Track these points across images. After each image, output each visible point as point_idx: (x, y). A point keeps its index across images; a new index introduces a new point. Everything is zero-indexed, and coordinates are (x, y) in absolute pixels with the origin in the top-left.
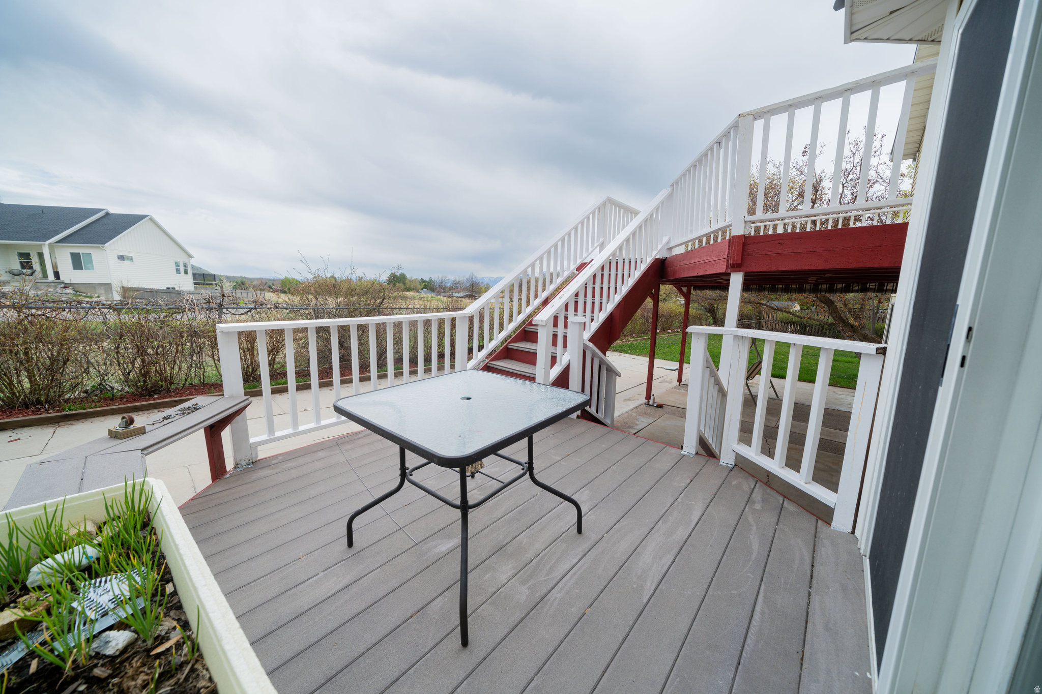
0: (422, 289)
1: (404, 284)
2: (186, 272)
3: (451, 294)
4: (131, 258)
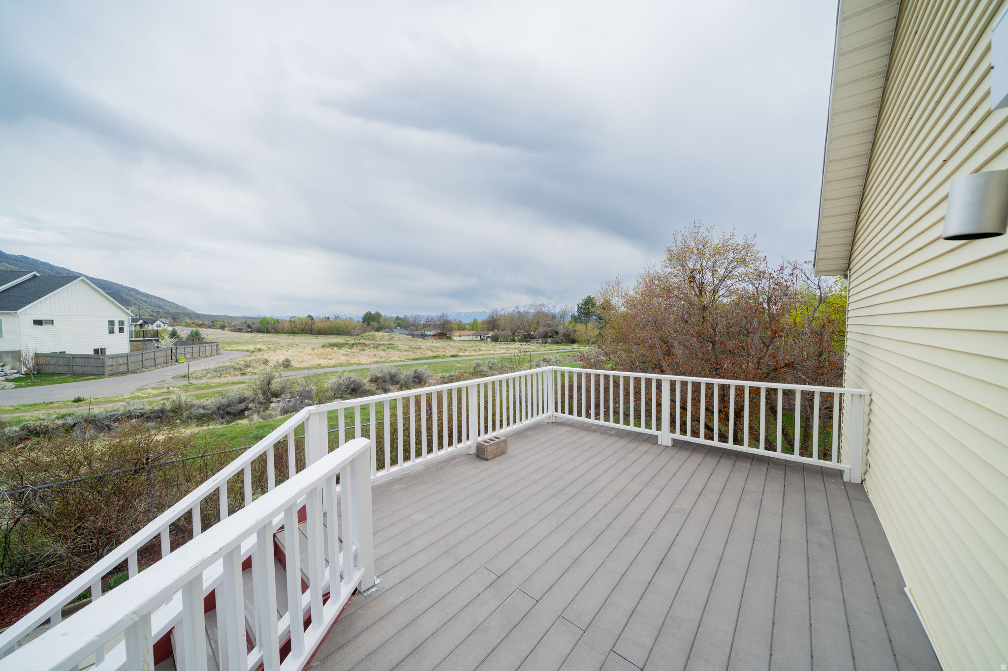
0: (396, 328)
1: (379, 322)
2: (121, 330)
3: (423, 332)
4: (51, 322)
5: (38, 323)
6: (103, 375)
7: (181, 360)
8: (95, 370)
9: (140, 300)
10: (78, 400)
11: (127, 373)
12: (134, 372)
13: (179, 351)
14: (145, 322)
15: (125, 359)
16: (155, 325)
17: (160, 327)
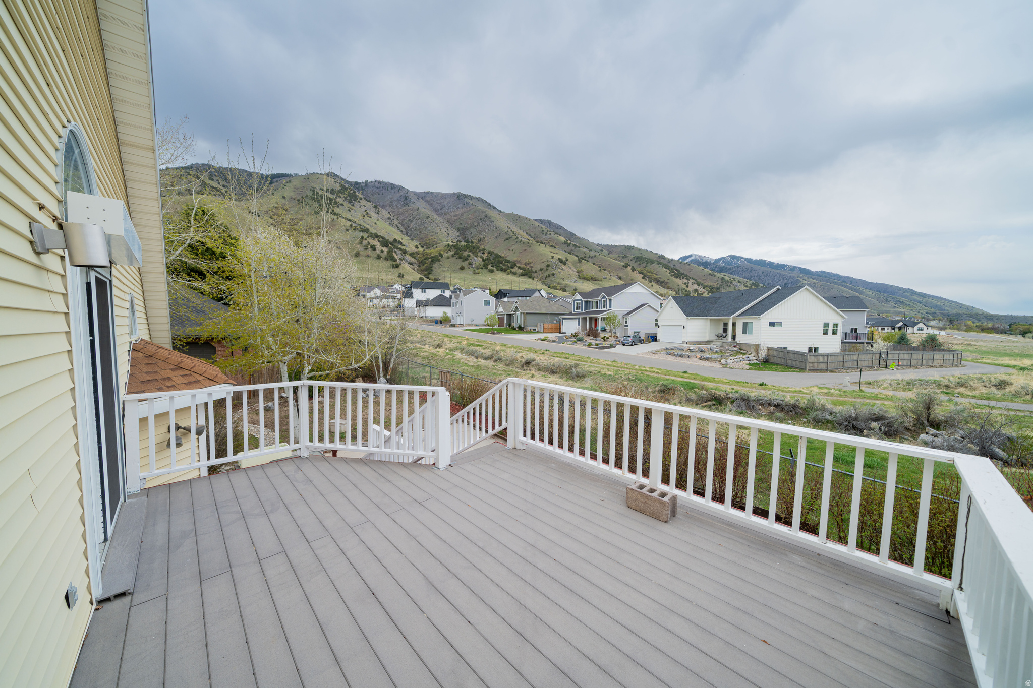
2: (835, 332)
4: (780, 324)
5: (772, 324)
6: (805, 369)
7: (891, 366)
8: (800, 365)
9: (915, 301)
10: (762, 385)
11: (825, 371)
12: (832, 371)
13: (890, 356)
14: (905, 324)
15: (826, 358)
16: (916, 328)
17: (922, 330)
